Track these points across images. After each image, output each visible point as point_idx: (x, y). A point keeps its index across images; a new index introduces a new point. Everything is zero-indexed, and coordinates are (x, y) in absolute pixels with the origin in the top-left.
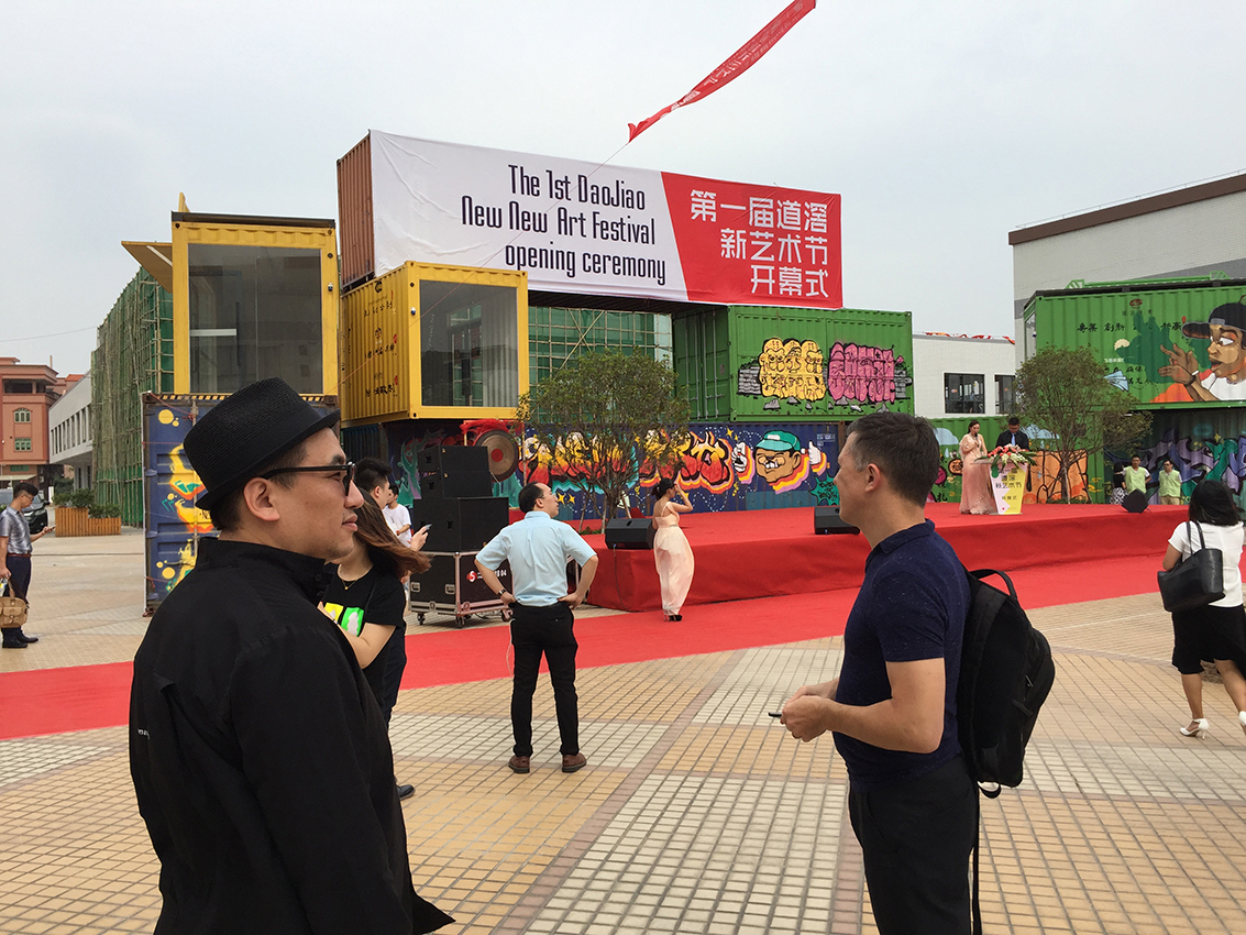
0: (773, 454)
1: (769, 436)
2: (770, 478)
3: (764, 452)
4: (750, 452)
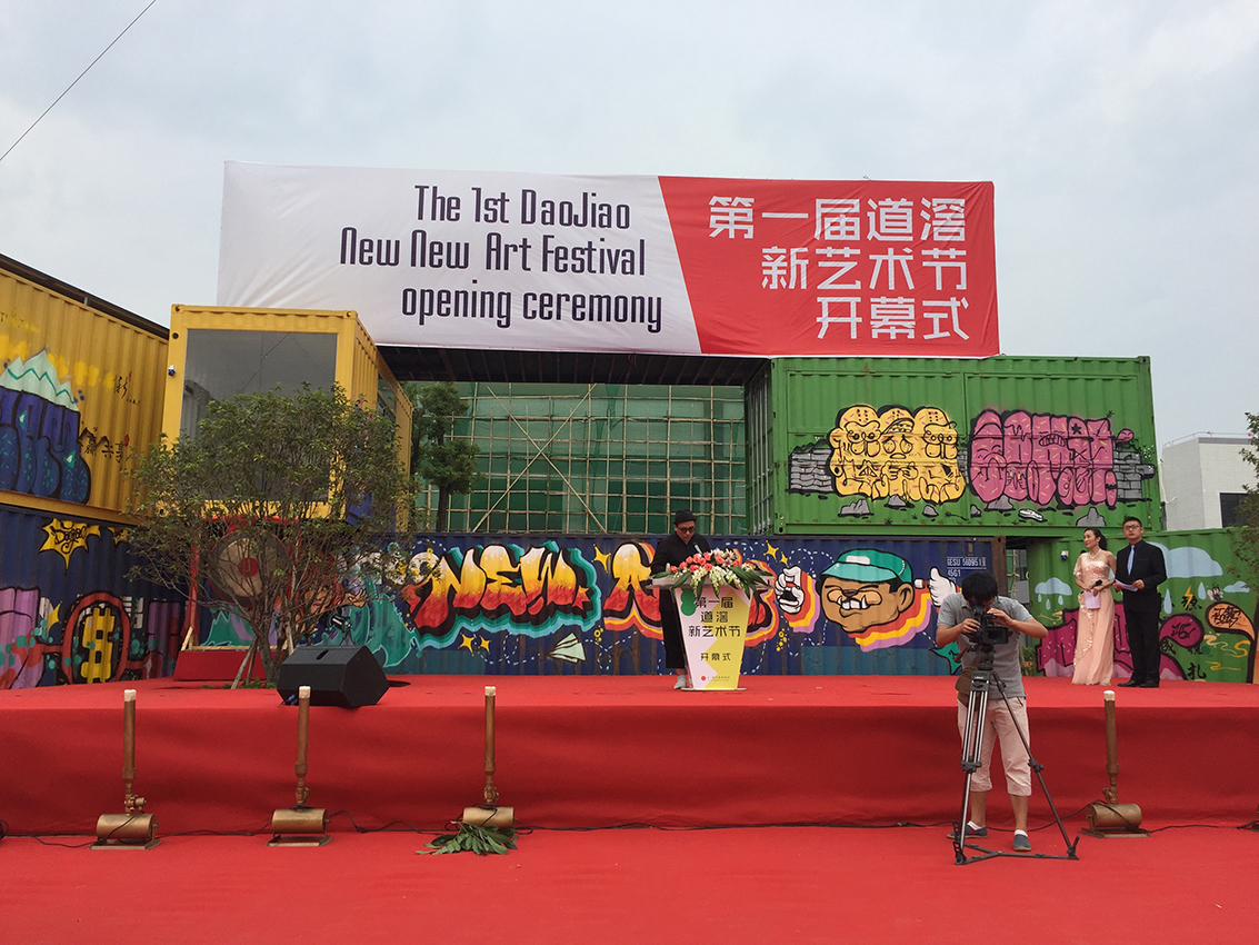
0: (856, 586)
1: (850, 558)
2: (850, 625)
3: (837, 582)
4: (811, 583)
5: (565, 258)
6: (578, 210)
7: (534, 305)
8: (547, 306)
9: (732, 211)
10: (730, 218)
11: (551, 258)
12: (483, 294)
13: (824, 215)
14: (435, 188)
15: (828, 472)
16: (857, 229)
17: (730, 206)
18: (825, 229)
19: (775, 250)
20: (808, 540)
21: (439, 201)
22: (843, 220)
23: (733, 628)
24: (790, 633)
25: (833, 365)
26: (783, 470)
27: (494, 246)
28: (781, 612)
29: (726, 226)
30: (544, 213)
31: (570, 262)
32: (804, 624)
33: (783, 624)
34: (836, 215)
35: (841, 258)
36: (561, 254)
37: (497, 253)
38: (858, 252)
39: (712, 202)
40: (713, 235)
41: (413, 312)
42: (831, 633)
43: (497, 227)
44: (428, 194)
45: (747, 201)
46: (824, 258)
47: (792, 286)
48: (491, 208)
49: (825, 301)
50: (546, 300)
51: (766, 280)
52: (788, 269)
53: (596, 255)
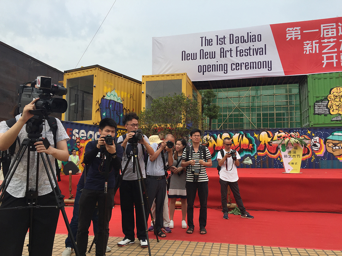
0: (337, 142)
1: (335, 134)
2: (336, 154)
3: (331, 141)
4: (322, 141)
5: (243, 52)
6: (246, 38)
7: (234, 67)
8: (238, 66)
9: (293, 32)
10: (293, 34)
11: (238, 53)
12: (220, 65)
13: (324, 29)
14: (205, 37)
15: (327, 108)
16: (335, 33)
17: (293, 30)
18: (324, 33)
19: (308, 42)
20: (321, 129)
21: (207, 41)
22: (330, 30)
23: (298, 156)
24: (316, 156)
25: (328, 75)
26: (312, 108)
27: (222, 51)
28: (313, 150)
29: (291, 37)
30: (236, 40)
31: (244, 53)
32: (321, 153)
33: (313, 153)
34: (328, 29)
35: (330, 42)
36: (241, 51)
37: (223, 54)
38: (335, 39)
39: (287, 30)
40: (288, 40)
41: (201, 72)
42: (329, 156)
43: (223, 46)
44: (204, 39)
45: (298, 28)
46: (324, 43)
47: (314, 52)
48: (221, 40)
49: (325, 56)
50: (237, 65)
51: (305, 52)
52: (312, 47)
53: (251, 51)
